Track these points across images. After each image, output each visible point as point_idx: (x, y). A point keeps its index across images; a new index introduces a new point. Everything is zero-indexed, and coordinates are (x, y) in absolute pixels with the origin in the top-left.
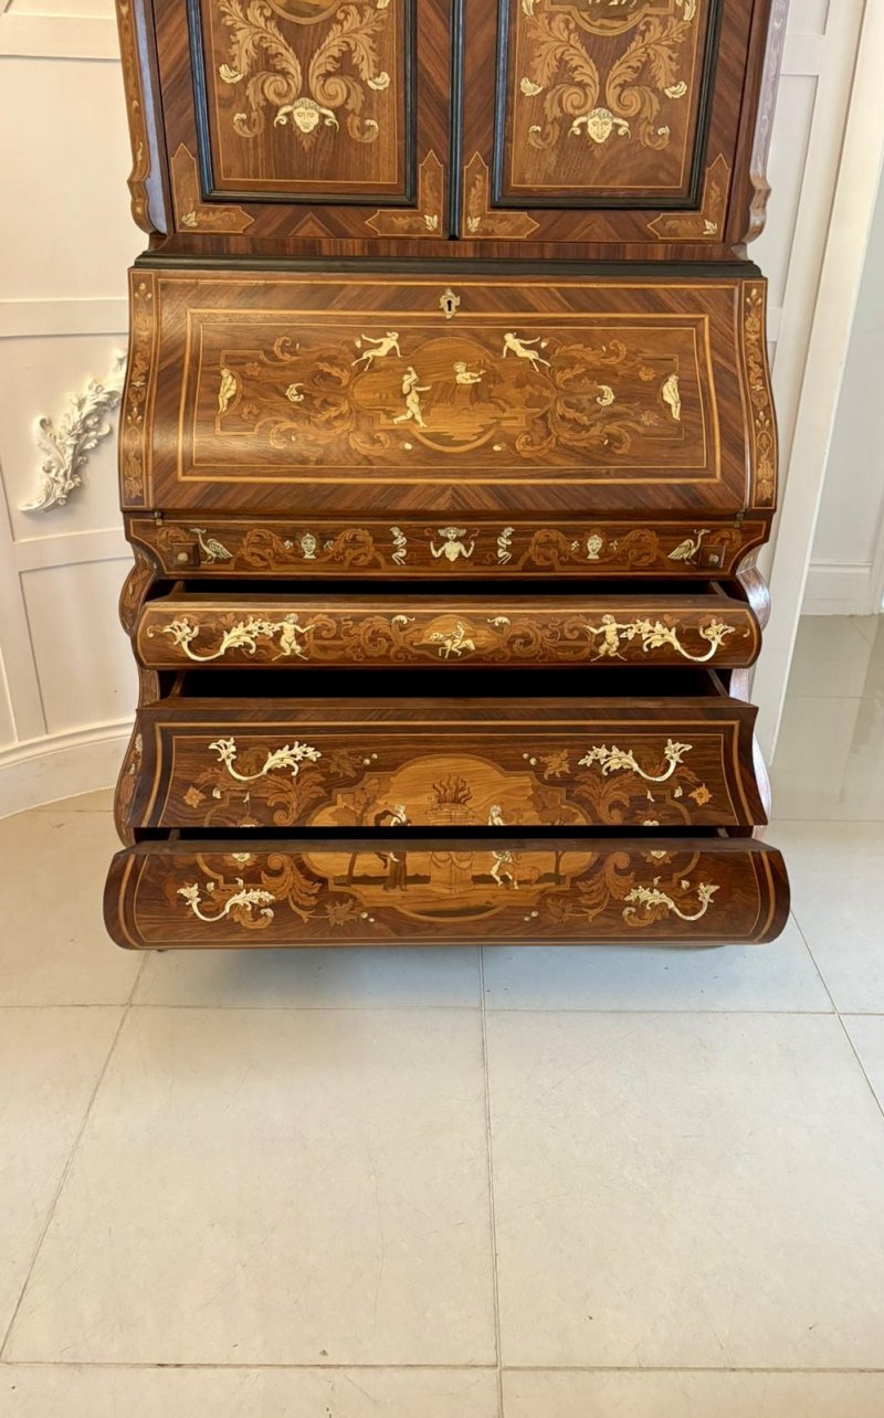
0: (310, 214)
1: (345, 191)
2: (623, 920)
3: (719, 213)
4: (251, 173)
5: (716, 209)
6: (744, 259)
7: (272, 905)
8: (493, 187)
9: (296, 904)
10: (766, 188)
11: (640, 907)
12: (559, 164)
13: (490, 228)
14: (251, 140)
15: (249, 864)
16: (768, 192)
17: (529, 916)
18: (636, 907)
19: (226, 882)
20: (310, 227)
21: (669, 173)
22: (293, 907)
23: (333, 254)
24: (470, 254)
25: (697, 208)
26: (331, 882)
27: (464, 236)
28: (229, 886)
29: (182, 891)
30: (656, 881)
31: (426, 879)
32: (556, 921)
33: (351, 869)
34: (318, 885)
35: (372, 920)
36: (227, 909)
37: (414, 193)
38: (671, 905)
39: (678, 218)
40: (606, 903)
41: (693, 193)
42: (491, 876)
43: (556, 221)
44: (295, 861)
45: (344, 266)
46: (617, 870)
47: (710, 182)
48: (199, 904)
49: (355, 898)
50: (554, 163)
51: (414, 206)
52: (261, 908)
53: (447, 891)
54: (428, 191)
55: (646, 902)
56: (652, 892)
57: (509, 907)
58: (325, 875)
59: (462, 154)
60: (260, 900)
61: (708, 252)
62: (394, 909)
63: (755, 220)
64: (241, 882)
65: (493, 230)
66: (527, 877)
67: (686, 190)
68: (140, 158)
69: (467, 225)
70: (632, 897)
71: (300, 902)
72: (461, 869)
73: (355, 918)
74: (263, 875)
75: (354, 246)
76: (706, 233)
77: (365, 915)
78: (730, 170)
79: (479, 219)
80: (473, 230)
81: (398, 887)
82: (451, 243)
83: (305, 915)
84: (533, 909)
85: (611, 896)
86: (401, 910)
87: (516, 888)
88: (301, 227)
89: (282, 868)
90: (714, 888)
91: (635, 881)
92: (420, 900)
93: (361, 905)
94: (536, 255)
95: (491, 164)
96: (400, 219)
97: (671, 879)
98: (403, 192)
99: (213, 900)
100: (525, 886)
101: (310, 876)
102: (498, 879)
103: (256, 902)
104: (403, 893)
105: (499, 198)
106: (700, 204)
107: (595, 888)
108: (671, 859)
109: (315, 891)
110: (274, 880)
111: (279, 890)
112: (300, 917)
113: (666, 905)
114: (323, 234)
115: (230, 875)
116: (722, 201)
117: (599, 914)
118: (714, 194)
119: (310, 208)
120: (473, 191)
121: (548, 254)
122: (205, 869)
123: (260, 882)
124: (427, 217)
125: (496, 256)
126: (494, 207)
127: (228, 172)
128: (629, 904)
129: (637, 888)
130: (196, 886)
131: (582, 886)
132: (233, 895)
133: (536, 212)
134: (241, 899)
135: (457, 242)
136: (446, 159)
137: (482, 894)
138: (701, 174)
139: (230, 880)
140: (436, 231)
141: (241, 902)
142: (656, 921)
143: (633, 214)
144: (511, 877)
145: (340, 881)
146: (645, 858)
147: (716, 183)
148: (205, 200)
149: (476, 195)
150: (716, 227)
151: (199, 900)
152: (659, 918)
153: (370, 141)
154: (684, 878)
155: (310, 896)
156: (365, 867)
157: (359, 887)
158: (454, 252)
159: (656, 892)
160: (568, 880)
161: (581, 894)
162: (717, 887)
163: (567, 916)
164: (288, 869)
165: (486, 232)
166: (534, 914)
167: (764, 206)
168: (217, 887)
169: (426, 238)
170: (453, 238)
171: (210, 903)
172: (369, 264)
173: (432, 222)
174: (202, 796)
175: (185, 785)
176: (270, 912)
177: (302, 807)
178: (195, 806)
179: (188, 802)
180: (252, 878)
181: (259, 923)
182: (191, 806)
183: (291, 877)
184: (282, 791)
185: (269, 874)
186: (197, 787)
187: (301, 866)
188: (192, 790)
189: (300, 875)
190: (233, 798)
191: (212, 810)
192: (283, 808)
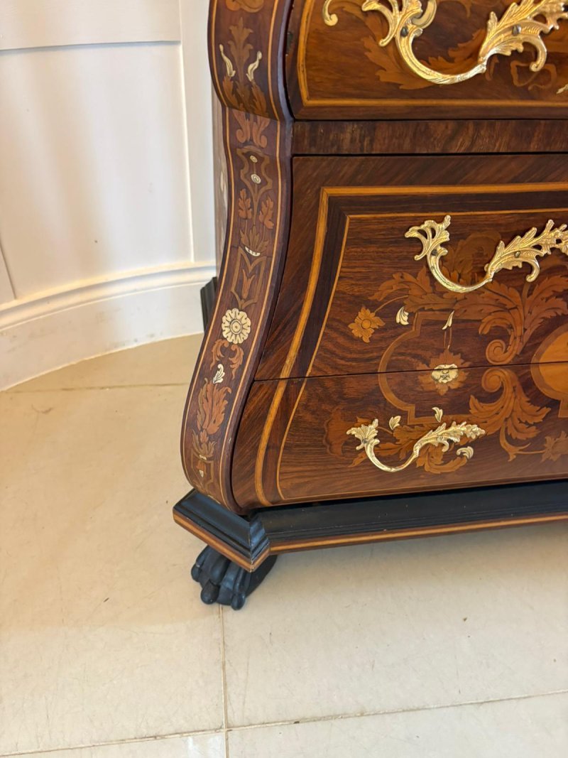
7: (475, 443)
9: (509, 438)
15: (454, 386)
19: (418, 414)
22: (505, 442)
26: (564, 404)
28: (422, 420)
29: (353, 431)
34: (546, 410)
36: (417, 453)
44: (520, 378)
48: (376, 448)
52: (458, 446)
58: (558, 396)
60: (463, 436)
64: (439, 412)
71: (514, 435)
74: (473, 401)
89: (502, 389)
99: (395, 440)
101: (537, 398)
103: (456, 439)
109: (540, 419)
110: (488, 406)
111: (491, 421)
112: (509, 454)
115: (425, 403)
122: (390, 397)
123: (468, 412)
130: (374, 423)
132: (424, 433)
134: (437, 437)
139: (424, 411)
141: (437, 442)
151: (377, 441)
155: (530, 426)
164: (508, 391)
168: (404, 422)
171: (390, 445)
174: (379, 323)
175: (354, 304)
176: (469, 452)
177: (529, 332)
178: (366, 340)
179: (356, 333)
180: (457, 406)
181: (452, 466)
182: (360, 340)
183: (513, 401)
184: (504, 309)
185: (481, 400)
186: (372, 306)
187: (528, 386)
188: (364, 313)
189: (525, 399)
190: (427, 323)
191: (393, 345)
192: (502, 334)
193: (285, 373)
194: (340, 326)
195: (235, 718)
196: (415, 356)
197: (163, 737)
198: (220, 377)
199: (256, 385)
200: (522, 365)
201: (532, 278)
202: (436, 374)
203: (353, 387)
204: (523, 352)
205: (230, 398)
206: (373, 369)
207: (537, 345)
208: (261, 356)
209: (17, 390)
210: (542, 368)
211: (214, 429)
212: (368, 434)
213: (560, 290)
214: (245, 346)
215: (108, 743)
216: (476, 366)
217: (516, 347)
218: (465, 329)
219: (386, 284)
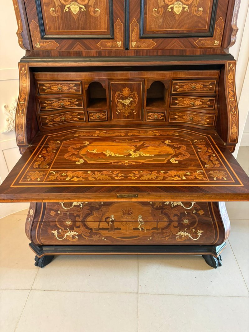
0: (78, 42)
1: (90, 34)
2: (176, 239)
3: (220, 38)
4: (57, 29)
5: (219, 36)
6: (227, 53)
7: (77, 236)
8: (140, 31)
9: (84, 235)
10: (237, 29)
11: (181, 236)
12: (163, 22)
13: (139, 46)
14: (57, 17)
15: (71, 225)
16: (238, 30)
17: (149, 238)
18: (179, 236)
19: (64, 229)
20: (78, 47)
21: (202, 24)
22: (83, 236)
23: (86, 56)
24: (133, 55)
25: (212, 36)
26: (93, 229)
27: (131, 49)
28: (65, 230)
29: (53, 232)
30: (185, 229)
31: (120, 229)
32: (157, 240)
33: (99, 226)
34: (90, 230)
35: (105, 239)
36: (65, 237)
37: (113, 34)
38: (190, 236)
39: (205, 40)
40: (171, 236)
41: (211, 31)
42: (138, 228)
43: (162, 43)
44: (83, 224)
45: (90, 60)
46: (174, 227)
47: (217, 27)
48: (57, 235)
49: (100, 234)
50: (162, 22)
51: (113, 38)
52: (74, 236)
53: (126, 232)
54: (118, 33)
55: (183, 235)
56: (184, 232)
57: (143, 236)
58: (92, 228)
59: (129, 20)
60: (74, 234)
61: (215, 51)
62: (111, 237)
63: (233, 39)
64: (68, 229)
65: (140, 46)
66: (148, 228)
67: (208, 30)
68: (19, 25)
69: (131, 45)
70: (179, 234)
71: (85, 235)
72: (130, 226)
73: (100, 239)
74: (75, 228)
75: (93, 53)
76: (215, 45)
77: (103, 238)
78: (224, 22)
79: (135, 42)
80: (134, 46)
81: (112, 231)
82: (126, 51)
83: (87, 238)
84: (150, 237)
85: (172, 234)
86: (113, 237)
87: (146, 231)
88: (75, 47)
89: (80, 226)
90: (202, 231)
91: (179, 229)
92: (119, 234)
93: (102, 236)
94: (155, 54)
95: (140, 23)
96: (109, 43)
97: (190, 229)
98: (109, 34)
99: (61, 234)
100: (148, 231)
101: (87, 228)
102: (140, 229)
103: (73, 235)
104: (113, 233)
105: (142, 35)
106: (213, 35)
107: (168, 231)
108: (190, 223)
109: (89, 232)
110: (78, 229)
111: (79, 232)
112: (85, 239)
113: (188, 236)
114: (83, 49)
115: (66, 227)
116: (221, 33)
117: (169, 238)
118: (218, 31)
119: (78, 40)
120: (133, 33)
121: (159, 54)
122: (59, 226)
123: (74, 229)
124: (118, 42)
125: (141, 55)
126: (141, 38)
127: (50, 28)
128: (178, 236)
129: (180, 232)
130: (56, 231)
131: (164, 231)
132: (66, 233)
133: (155, 39)
134: (69, 234)
135: (128, 51)
136: (124, 21)
137: (136, 233)
138: (214, 24)
139: (65, 229)
140: (121, 47)
141: (69, 235)
142: (185, 240)
143: (189, 39)
144: (144, 228)
145: (96, 229)
146: (182, 223)
147: (219, 27)
148: (42, 39)
149: (134, 34)
150: (218, 43)
151: (57, 234)
152: (186, 239)
153: (97, 16)
154: (193, 229)
155: (88, 233)
156: (103, 225)
157: (101, 231)
158: (127, 54)
159: (185, 233)
160: (160, 229)
161: (164, 233)
162: (203, 231)
163: (160, 239)
164: (81, 226)
165: (138, 47)
166: (151, 238)
167: (236, 35)
168: (62, 231)
169: (118, 50)
170: (127, 49)
171: (60, 235)
172: (98, 59)
173: (119, 44)
174: (55, 213)
175: (51, 210)
176: (77, 237)
177: (84, 216)
178: (53, 216)
179: (51, 214)
180: (72, 228)
181: (74, 240)
182: (52, 216)
183: (82, 228)
184: (78, 211)
185: (76, 227)
186: (53, 210)
187: (85, 225)
188: (52, 211)
189: (85, 228)
190: (64, 213)
191: (58, 217)
192: (79, 216)
193: (39, 221)
194: (49, 213)
195: (33, 288)
196: (62, 219)
197: (18, 290)
198: (29, 221)
199: (34, 222)
200: (83, 222)
201: (81, 207)
202: (67, 222)
203: (52, 224)
204: (83, 219)
205: (30, 224)
206: (55, 221)
207: (86, 218)
208: (35, 218)
209: (14, 214)
210: (88, 223)
211: (28, 229)
212: (55, 232)
213: (88, 208)
214: (32, 215)
215: (8, 289)
216: (74, 222)
217: (81, 218)
218: (71, 215)
219: (55, 207)
